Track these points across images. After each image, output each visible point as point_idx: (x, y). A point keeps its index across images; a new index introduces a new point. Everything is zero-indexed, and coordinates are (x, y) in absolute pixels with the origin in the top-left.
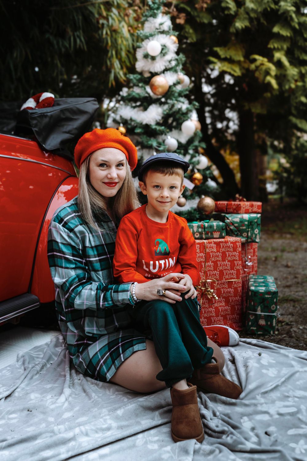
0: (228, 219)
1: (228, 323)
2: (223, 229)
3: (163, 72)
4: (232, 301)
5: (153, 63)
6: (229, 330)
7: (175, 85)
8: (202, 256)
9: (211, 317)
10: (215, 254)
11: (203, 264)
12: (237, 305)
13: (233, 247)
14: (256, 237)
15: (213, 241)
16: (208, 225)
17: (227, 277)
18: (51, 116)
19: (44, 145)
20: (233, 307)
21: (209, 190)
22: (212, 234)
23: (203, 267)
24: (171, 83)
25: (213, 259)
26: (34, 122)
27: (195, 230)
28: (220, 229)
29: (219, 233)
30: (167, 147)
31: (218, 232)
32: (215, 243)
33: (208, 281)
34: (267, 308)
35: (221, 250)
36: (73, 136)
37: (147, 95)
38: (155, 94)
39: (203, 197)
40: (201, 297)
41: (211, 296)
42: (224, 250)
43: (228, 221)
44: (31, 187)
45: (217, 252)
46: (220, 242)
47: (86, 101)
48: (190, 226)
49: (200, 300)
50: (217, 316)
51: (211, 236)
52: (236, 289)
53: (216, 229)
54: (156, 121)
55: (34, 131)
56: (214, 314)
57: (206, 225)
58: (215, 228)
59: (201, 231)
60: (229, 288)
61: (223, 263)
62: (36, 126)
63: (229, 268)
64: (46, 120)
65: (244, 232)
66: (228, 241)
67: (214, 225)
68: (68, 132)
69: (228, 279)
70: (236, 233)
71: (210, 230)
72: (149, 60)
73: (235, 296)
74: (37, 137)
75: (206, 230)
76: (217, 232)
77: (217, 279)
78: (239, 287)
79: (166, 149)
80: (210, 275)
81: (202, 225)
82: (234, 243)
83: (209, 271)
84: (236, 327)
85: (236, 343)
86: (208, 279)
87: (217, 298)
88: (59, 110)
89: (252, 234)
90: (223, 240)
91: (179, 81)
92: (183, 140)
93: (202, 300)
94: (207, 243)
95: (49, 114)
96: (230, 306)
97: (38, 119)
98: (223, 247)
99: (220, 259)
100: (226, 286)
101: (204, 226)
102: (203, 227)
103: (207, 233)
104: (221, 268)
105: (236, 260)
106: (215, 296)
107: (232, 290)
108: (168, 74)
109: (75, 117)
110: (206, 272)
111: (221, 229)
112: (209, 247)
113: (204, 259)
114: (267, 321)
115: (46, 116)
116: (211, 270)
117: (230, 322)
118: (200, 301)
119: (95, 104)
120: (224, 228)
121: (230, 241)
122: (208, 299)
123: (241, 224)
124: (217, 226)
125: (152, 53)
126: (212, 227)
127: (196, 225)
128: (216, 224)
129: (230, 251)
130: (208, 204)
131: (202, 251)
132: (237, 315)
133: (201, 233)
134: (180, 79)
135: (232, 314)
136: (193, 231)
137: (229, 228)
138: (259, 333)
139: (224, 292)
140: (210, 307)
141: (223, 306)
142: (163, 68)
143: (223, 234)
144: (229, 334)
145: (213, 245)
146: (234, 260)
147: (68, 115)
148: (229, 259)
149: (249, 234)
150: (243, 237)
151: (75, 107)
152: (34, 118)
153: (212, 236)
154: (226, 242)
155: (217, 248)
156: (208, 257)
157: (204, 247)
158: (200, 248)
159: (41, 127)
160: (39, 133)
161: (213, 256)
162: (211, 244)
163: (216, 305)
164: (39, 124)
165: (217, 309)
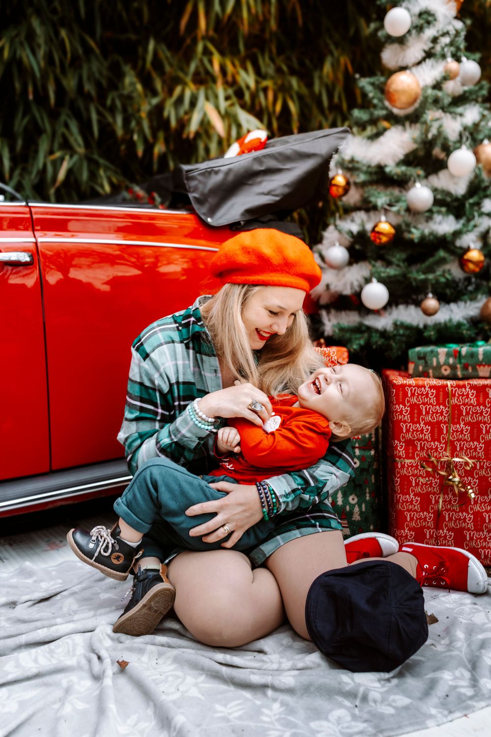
7: (437, 86)
8: (442, 412)
9: (463, 529)
10: (473, 409)
11: (445, 427)
15: (468, 384)
16: (467, 352)
18: (230, 170)
19: (209, 220)
22: (474, 369)
23: (445, 433)
24: (429, 81)
25: (469, 419)
26: (193, 183)
27: (442, 359)
28: (490, 361)
29: (490, 368)
30: (407, 204)
31: (486, 367)
32: (473, 387)
33: (456, 459)
35: (489, 403)
36: (277, 199)
38: (398, 108)
40: (441, 490)
41: (463, 490)
45: (479, 404)
46: (486, 386)
48: (432, 352)
50: (478, 529)
51: (473, 373)
53: (483, 359)
55: (191, 199)
56: (471, 525)
57: (464, 351)
58: (481, 357)
59: (453, 363)
62: (195, 189)
64: (217, 178)
67: (479, 352)
68: (268, 193)
71: (471, 361)
74: (195, 206)
75: (463, 360)
76: (484, 366)
77: (478, 459)
80: (462, 449)
81: (456, 352)
83: (459, 440)
86: (457, 456)
87: (473, 495)
88: (252, 158)
93: (444, 495)
94: (455, 387)
95: (224, 169)
97: (200, 178)
99: (487, 419)
101: (460, 353)
102: (458, 355)
103: (465, 367)
106: (470, 491)
110: (452, 443)
112: (459, 395)
113: (445, 417)
115: (217, 172)
116: (465, 440)
118: (439, 498)
122: (454, 494)
124: (486, 354)
125: (394, 32)
126: (475, 356)
127: (443, 352)
128: (484, 351)
131: (441, 401)
133: (453, 367)
136: (438, 362)
140: (462, 510)
142: (420, 55)
145: (467, 391)
147: (272, 164)
151: (290, 149)
152: (193, 178)
153: (476, 373)
155: (477, 397)
156: (456, 414)
157: (446, 395)
158: (437, 396)
159: (206, 191)
160: (200, 201)
161: (467, 413)
162: (463, 389)
163: (477, 508)
164: (201, 186)
165: (478, 515)
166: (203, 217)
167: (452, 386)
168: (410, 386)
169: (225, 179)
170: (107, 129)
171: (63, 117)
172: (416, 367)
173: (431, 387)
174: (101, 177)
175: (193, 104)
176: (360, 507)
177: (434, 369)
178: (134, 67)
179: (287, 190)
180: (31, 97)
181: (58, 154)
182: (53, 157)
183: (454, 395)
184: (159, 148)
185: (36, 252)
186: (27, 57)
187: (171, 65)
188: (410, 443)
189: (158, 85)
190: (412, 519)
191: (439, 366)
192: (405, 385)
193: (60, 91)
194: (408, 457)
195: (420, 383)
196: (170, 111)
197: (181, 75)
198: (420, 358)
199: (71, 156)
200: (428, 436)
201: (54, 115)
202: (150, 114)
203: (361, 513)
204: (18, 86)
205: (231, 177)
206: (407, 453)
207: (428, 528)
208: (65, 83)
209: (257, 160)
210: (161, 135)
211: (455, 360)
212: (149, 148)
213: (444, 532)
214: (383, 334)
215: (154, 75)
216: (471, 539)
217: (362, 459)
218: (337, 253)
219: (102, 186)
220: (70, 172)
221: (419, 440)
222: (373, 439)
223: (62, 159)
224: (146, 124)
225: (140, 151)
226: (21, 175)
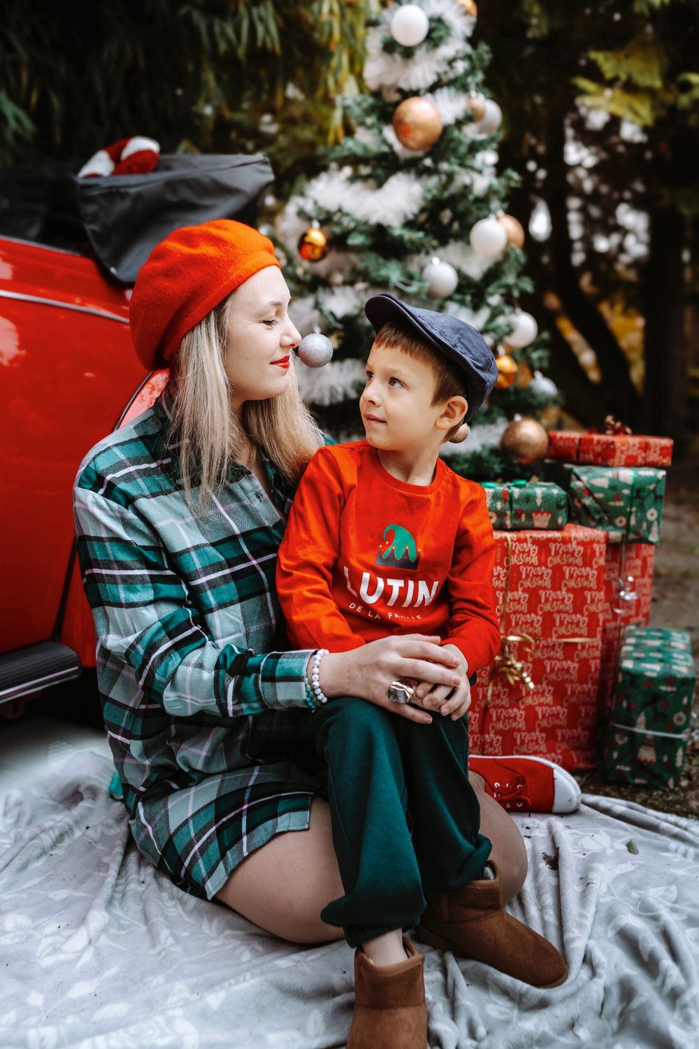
0: (578, 479)
1: (559, 748)
2: (559, 507)
3: (433, 89)
4: (573, 692)
5: (406, 65)
6: (555, 771)
7: (459, 124)
8: (499, 574)
9: (513, 730)
10: (533, 571)
11: (501, 594)
12: (585, 704)
13: (584, 556)
14: (649, 530)
15: (531, 537)
16: (520, 494)
17: (563, 631)
18: (139, 196)
19: (113, 270)
20: (573, 710)
21: (535, 403)
22: (529, 517)
24: (449, 118)
25: (528, 584)
26: (91, 209)
28: (551, 506)
29: (550, 516)
30: (427, 285)
31: (545, 514)
32: (535, 542)
33: (512, 638)
34: (660, 719)
35: (551, 562)
37: (385, 149)
38: (405, 145)
39: (518, 418)
40: (490, 679)
41: (517, 678)
42: (557, 560)
43: (579, 484)
44: (88, 374)
45: (540, 564)
46: (549, 540)
47: (239, 162)
49: (488, 685)
50: (530, 729)
51: (527, 523)
52: (584, 663)
53: (542, 504)
54: (405, 216)
55: (89, 232)
56: (522, 725)
57: (516, 492)
58: (539, 502)
59: (501, 509)
60: (566, 659)
61: (553, 595)
62: (94, 219)
63: (570, 608)
64: (123, 206)
65: (618, 515)
66: (570, 538)
67: (535, 493)
69: (564, 636)
70: (597, 517)
71: (526, 507)
72: (398, 57)
73: (582, 680)
74: (96, 247)
75: (515, 506)
76: (542, 513)
77: (534, 636)
78: (594, 658)
79: (425, 291)
80: (517, 624)
81: (505, 493)
82: (587, 544)
83: (515, 612)
84: (578, 759)
85: (573, 807)
86: (512, 634)
87: (531, 685)
89: (639, 522)
90: (557, 535)
91: (470, 112)
92: (475, 271)
93: (493, 686)
94: (515, 542)
95: (132, 191)
96: (565, 705)
97: (102, 201)
98: (557, 553)
99: (548, 583)
100: (560, 654)
101: (511, 495)
102: (508, 498)
103: (517, 515)
104: (547, 608)
105: (590, 589)
106: (528, 680)
107: (573, 665)
108: (444, 95)
109: (206, 202)
110: (508, 615)
111: (555, 507)
112: (520, 552)
113: (502, 581)
114: (659, 752)
115: (123, 196)
116: (522, 612)
117: (564, 746)
118: (487, 691)
119: (262, 172)
120: (563, 503)
121: (575, 538)
122: (507, 684)
123: (611, 494)
124: (544, 497)
125: (405, 39)
126: (531, 499)
128: (542, 493)
129: (576, 565)
130: (529, 437)
132: (583, 729)
133: (501, 514)
134: (473, 109)
135: (571, 724)
137: (579, 501)
138: (637, 781)
139: (552, 670)
140: (512, 706)
141: (547, 705)
142: (431, 79)
143: (560, 520)
144: (556, 781)
145: (529, 546)
146: (584, 589)
148: (572, 584)
149: (633, 521)
150: (616, 528)
151: (208, 175)
152: (92, 200)
153: (531, 523)
154: (566, 541)
155: (539, 554)
156: (514, 578)
157: (505, 552)
159: (109, 222)
160: (102, 238)
161: (527, 576)
162: (525, 544)
164: (102, 215)
166: (107, 265)
167: (512, 541)
169: (133, 208)
211: (504, 505)
213: (490, 736)
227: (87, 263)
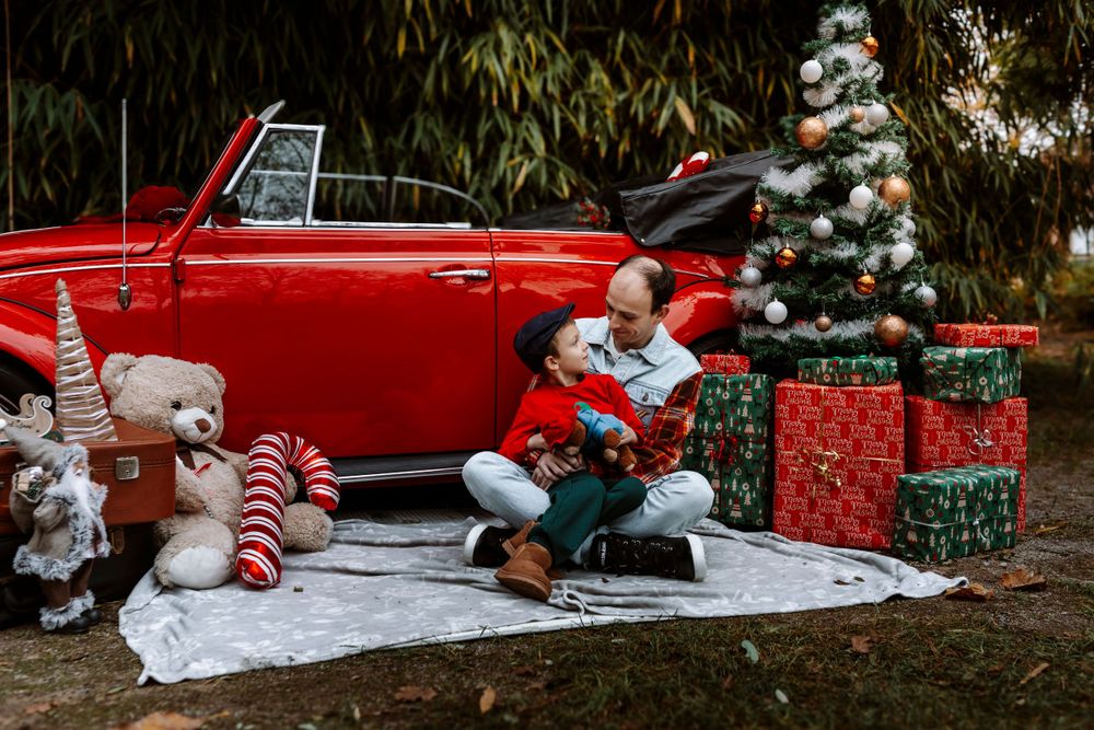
0: (926, 355)
4: (880, 495)
8: (816, 412)
9: (834, 514)
10: (843, 411)
11: (818, 424)
12: (889, 503)
13: (882, 403)
14: (982, 392)
17: (869, 452)
18: (664, 195)
19: (643, 241)
20: (881, 507)
22: (849, 378)
23: (818, 430)
24: (836, 124)
25: (839, 419)
26: (629, 208)
27: (824, 368)
28: (861, 370)
29: (861, 376)
31: (858, 376)
32: (844, 393)
33: (827, 453)
34: (918, 513)
35: (857, 406)
39: (890, 314)
40: (814, 478)
41: (832, 480)
42: (861, 405)
43: (925, 358)
45: (848, 407)
46: (856, 392)
48: (817, 362)
50: (846, 515)
51: (847, 381)
52: (887, 476)
53: (855, 370)
54: (804, 191)
55: (626, 221)
56: (840, 511)
57: (842, 362)
58: (854, 367)
59: (833, 372)
60: (872, 471)
61: (861, 428)
62: (631, 213)
63: (873, 436)
64: (652, 203)
65: (956, 382)
66: (872, 392)
67: (853, 362)
68: (701, 215)
69: (870, 456)
70: (941, 382)
71: (846, 371)
73: (886, 487)
74: (630, 229)
75: (840, 370)
76: (856, 375)
77: (847, 454)
78: (896, 473)
80: (833, 445)
83: (830, 437)
86: (828, 450)
87: (839, 484)
89: (973, 386)
90: (863, 389)
91: (852, 118)
94: (827, 392)
96: (875, 503)
97: (636, 203)
98: (861, 400)
99: (855, 420)
100: (867, 468)
102: (836, 365)
103: (841, 376)
104: (856, 436)
105: (889, 426)
106: (840, 481)
107: (878, 476)
110: (824, 439)
111: (863, 370)
112: (831, 398)
113: (818, 416)
114: (919, 536)
115: (652, 198)
116: (836, 437)
118: (813, 486)
121: (875, 392)
123: (949, 365)
124: (857, 365)
125: (810, 79)
126: (849, 366)
127: (825, 362)
128: (856, 362)
129: (876, 409)
131: (815, 403)
134: (855, 115)
135: (880, 517)
136: (821, 371)
138: (909, 555)
139: (862, 478)
141: (860, 501)
142: (832, 99)
145: (838, 395)
146: (884, 425)
147: (708, 187)
148: (874, 421)
149: (968, 386)
150: (957, 390)
152: (630, 203)
153: (850, 381)
154: (869, 393)
155: (847, 401)
156: (828, 415)
157: (820, 397)
158: (812, 398)
159: (641, 214)
160: (635, 224)
161: (838, 414)
162: (835, 394)
163: (846, 497)
164: (636, 210)
165: (846, 504)
166: (636, 238)
167: (824, 391)
168: (790, 388)
169: (659, 204)
170: (568, 129)
171: (525, 122)
172: (804, 376)
173: (807, 391)
174: (561, 181)
175: (664, 97)
176: (751, 494)
177: (818, 376)
178: (602, 61)
179: (720, 212)
180: (495, 102)
181: (518, 159)
182: (512, 162)
183: (826, 398)
184: (624, 147)
185: (492, 268)
186: (494, 65)
187: (642, 55)
188: (788, 438)
189: (627, 77)
190: (788, 503)
191: (822, 374)
192: (786, 388)
193: (524, 93)
194: (787, 450)
195: (799, 386)
196: (638, 108)
197: (654, 67)
198: (807, 367)
199: (531, 160)
200: (803, 432)
201: (516, 119)
202: (617, 110)
203: (752, 500)
204: (483, 93)
205: (665, 201)
206: (786, 446)
207: (803, 511)
208: (528, 86)
209: (691, 184)
210: (627, 132)
211: (834, 370)
212: (613, 146)
213: (816, 516)
214: (784, 346)
215: (623, 67)
216: (840, 523)
217: (754, 451)
218: (750, 273)
219: (561, 190)
220: (528, 177)
221: (796, 435)
222: (765, 435)
223: (521, 164)
224: (610, 123)
225: (603, 151)
226: (481, 181)
227: (628, 237)
